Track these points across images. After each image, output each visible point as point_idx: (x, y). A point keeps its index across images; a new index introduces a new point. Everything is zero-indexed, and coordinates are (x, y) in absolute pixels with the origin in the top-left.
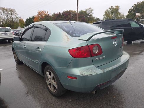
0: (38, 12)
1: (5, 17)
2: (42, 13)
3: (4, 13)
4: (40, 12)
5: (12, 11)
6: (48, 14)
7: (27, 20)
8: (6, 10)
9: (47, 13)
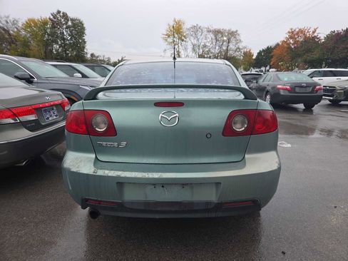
0: (289, 32)
1: (217, 48)
2: (298, 33)
3: (217, 40)
4: (292, 32)
5: (232, 34)
6: (315, 34)
7: (259, 54)
8: (222, 33)
9: (314, 32)
